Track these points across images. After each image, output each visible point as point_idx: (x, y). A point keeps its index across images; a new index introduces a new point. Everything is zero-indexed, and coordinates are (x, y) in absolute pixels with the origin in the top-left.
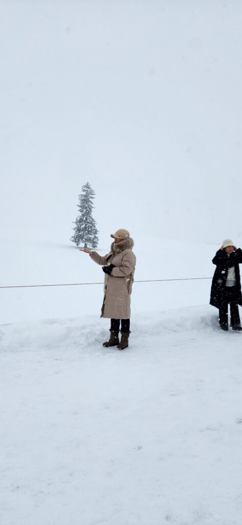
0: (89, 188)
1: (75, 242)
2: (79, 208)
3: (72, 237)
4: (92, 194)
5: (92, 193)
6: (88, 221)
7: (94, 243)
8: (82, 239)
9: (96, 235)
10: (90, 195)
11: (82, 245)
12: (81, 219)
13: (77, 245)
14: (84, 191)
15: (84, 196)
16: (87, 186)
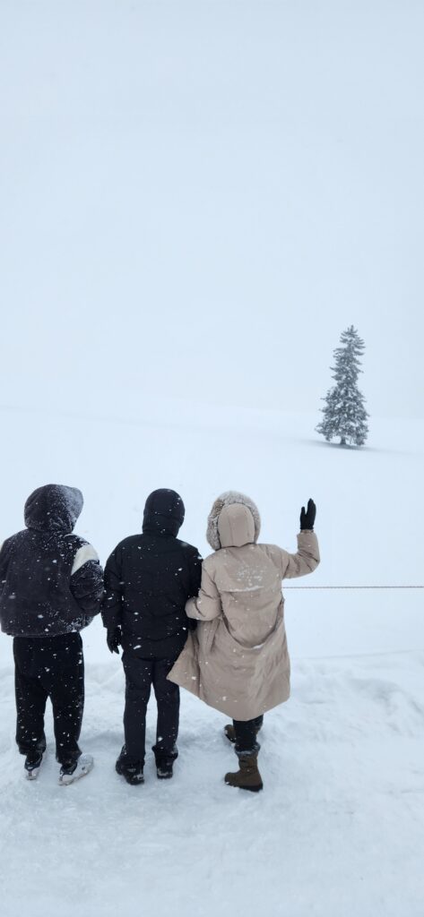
0: (354, 336)
1: (324, 433)
2: (335, 373)
3: (319, 425)
4: (359, 348)
5: (359, 344)
6: (350, 396)
7: (358, 436)
8: (337, 429)
9: (364, 422)
10: (356, 350)
11: (336, 439)
12: (335, 392)
13: (327, 439)
14: (344, 341)
15: (345, 350)
16: (351, 333)
